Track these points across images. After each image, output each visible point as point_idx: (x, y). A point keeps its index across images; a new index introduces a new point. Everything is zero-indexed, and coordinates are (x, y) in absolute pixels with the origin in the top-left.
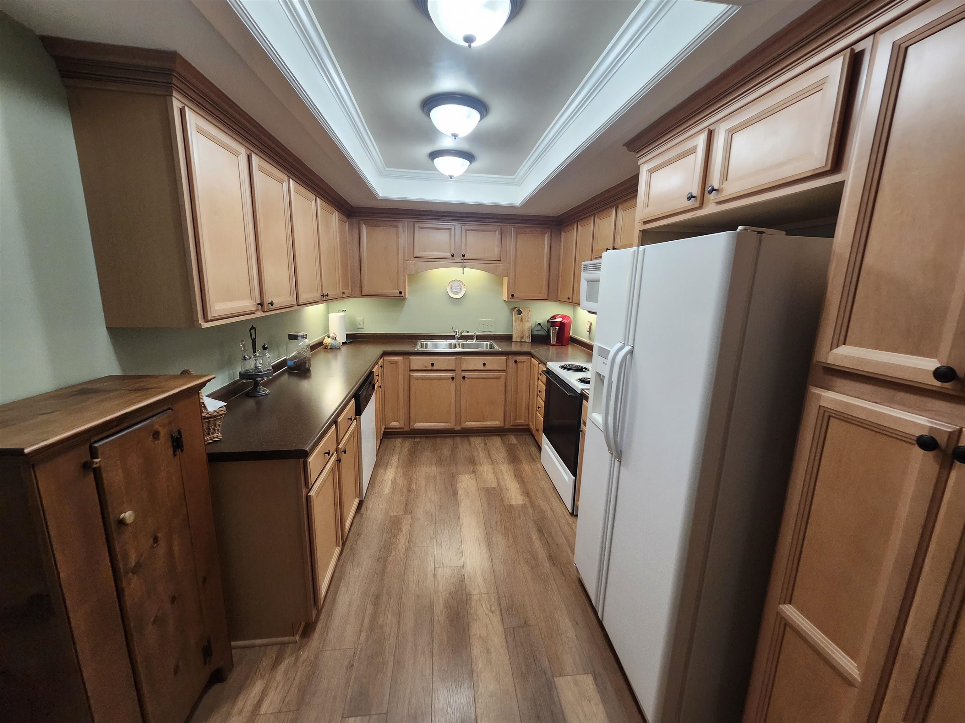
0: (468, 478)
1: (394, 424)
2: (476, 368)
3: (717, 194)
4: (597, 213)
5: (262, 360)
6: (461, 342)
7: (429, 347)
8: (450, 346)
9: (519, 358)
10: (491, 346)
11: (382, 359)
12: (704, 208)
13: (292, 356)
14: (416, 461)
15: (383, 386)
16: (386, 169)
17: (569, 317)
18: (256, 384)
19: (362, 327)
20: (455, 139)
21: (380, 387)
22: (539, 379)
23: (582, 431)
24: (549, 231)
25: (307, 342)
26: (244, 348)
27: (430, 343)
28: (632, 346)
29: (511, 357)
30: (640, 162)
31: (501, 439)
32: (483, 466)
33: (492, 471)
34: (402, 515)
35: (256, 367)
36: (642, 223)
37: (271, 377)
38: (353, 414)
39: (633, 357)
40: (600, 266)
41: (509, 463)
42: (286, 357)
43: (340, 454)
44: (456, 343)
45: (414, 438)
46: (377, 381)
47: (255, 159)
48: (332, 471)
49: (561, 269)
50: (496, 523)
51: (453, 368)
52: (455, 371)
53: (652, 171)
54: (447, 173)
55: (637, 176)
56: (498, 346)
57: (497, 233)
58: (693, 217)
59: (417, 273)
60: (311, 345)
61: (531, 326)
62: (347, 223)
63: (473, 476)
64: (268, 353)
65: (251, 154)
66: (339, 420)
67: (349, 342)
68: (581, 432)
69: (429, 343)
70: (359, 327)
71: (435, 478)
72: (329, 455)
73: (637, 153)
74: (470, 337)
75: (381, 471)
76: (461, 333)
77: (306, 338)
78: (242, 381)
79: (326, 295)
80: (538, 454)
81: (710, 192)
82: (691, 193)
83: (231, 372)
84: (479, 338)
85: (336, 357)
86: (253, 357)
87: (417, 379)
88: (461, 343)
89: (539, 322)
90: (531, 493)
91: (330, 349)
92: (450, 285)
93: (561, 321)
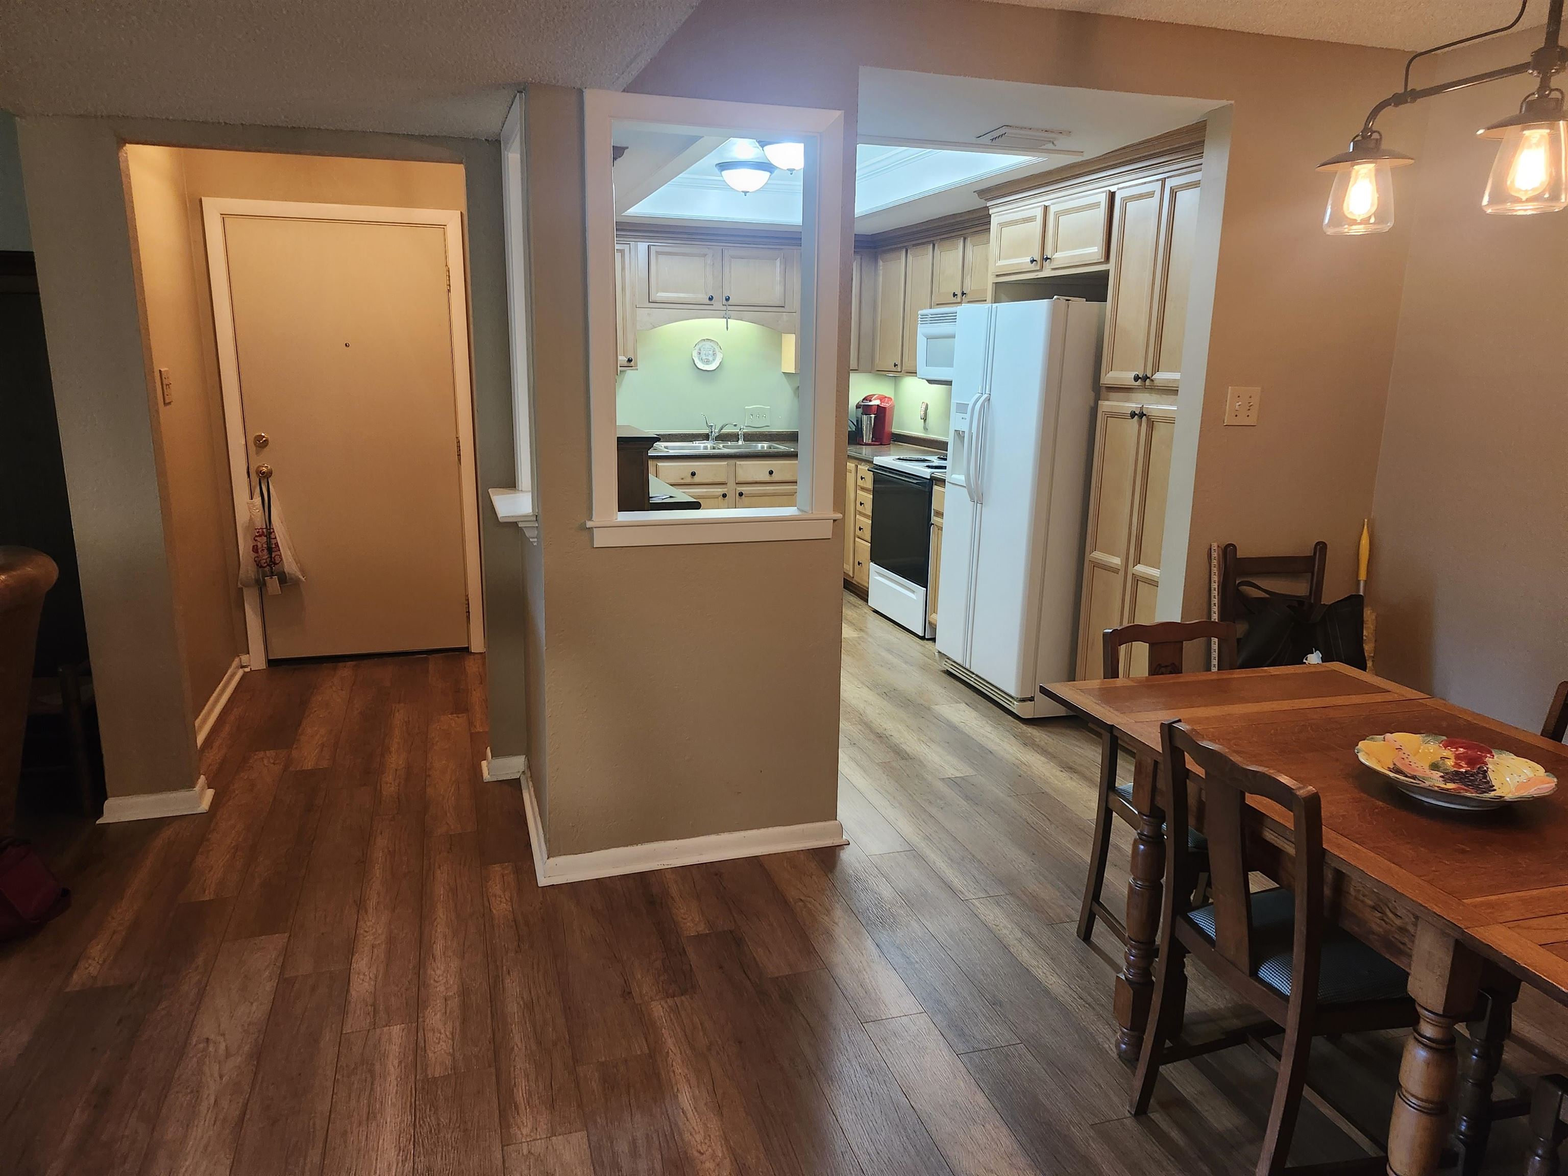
2: (758, 480)
3: (1050, 261)
4: (936, 240)
12: (1042, 271)
17: (890, 399)
22: (865, 476)
30: (991, 212)
36: (996, 273)
51: (724, 480)
52: (727, 484)
53: (1002, 225)
54: (739, 189)
57: (778, 261)
58: (1035, 277)
59: (654, 327)
68: (932, 527)
73: (988, 201)
74: (733, 436)
76: (718, 431)
81: (1046, 258)
82: (1033, 256)
84: (749, 437)
92: (697, 347)
93: (878, 405)
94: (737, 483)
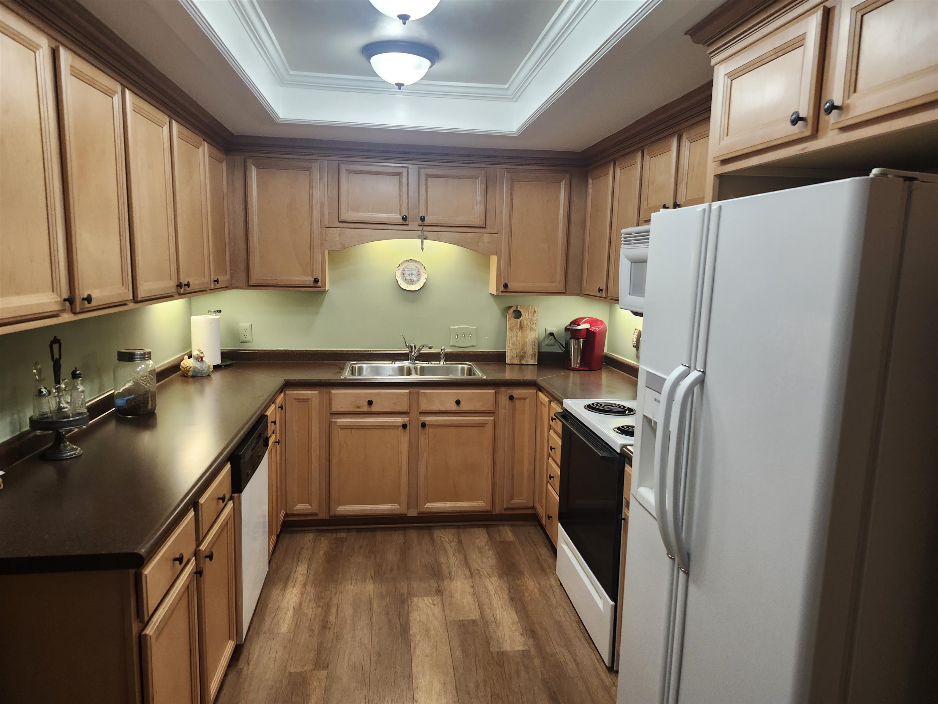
0: (429, 603)
1: (301, 507)
2: (443, 409)
3: (840, 115)
4: (646, 145)
5: (71, 396)
6: (419, 364)
7: (364, 373)
8: (401, 371)
9: (517, 392)
10: (470, 372)
11: (282, 394)
12: (819, 137)
13: (124, 390)
14: (338, 574)
15: (283, 441)
16: (291, 72)
17: (601, 322)
18: (59, 439)
19: (249, 338)
20: (404, 23)
21: (278, 442)
22: (550, 427)
23: (624, 519)
24: (567, 176)
25: (151, 366)
26: (39, 376)
27: (366, 366)
28: (703, 372)
29: (503, 390)
30: (713, 61)
31: (488, 533)
32: (454, 582)
33: (471, 590)
34: (311, 671)
35: (60, 409)
36: (719, 162)
37: (84, 427)
38: (226, 490)
39: (705, 390)
40: (648, 235)
41: (500, 577)
42: (113, 391)
43: (202, 561)
44: (411, 366)
45: (337, 531)
46: (273, 432)
47: (64, 55)
48: (187, 593)
49: (587, 241)
50: (477, 686)
51: (405, 408)
52: (408, 413)
53: (733, 76)
54: (393, 81)
55: (709, 86)
56: (482, 371)
57: (479, 181)
58: (801, 152)
59: (344, 248)
60: (157, 370)
61: (537, 337)
62: (224, 163)
63: (437, 599)
64: (81, 384)
65: (58, 47)
66: (202, 501)
67: (226, 366)
68: (623, 521)
69: (364, 366)
70: (244, 339)
71: (371, 602)
72: (181, 563)
73: (708, 45)
74: (434, 357)
75: (276, 592)
76: (420, 350)
77: (149, 358)
78: (33, 434)
79: (185, 285)
80: (550, 561)
81: (829, 111)
82: (797, 113)
83: (16, 417)
84: (452, 357)
85: (201, 392)
86: (54, 391)
87: (343, 428)
88: (419, 367)
89: (551, 329)
90: (540, 632)
91: (193, 377)
92: (401, 268)
93: (587, 329)
94: (420, 413)
